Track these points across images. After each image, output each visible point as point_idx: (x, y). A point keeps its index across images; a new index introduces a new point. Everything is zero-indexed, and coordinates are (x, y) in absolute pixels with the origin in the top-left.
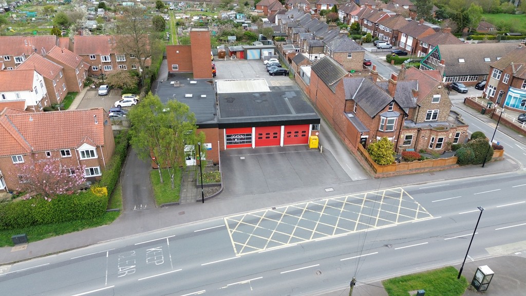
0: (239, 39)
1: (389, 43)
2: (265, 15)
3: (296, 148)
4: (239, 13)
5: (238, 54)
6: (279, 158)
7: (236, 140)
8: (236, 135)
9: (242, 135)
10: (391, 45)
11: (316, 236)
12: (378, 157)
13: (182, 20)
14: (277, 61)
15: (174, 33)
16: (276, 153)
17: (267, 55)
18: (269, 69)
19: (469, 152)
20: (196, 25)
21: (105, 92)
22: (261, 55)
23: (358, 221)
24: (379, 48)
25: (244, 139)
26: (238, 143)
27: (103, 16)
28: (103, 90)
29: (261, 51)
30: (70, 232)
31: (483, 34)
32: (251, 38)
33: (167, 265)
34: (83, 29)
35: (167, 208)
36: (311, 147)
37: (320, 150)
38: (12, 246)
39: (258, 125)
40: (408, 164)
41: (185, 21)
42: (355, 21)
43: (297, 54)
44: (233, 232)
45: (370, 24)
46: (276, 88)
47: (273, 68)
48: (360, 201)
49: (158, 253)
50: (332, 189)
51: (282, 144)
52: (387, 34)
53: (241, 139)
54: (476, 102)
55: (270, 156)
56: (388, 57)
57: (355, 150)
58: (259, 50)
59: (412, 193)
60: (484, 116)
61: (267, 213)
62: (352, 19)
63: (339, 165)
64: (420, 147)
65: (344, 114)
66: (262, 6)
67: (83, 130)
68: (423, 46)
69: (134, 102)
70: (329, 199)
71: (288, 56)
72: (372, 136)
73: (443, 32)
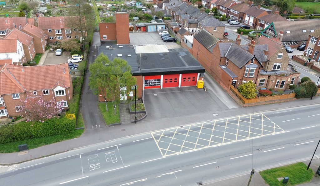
0: (140, 19)
1: (237, 21)
2: (154, 3)
3: (189, 88)
4: (137, 2)
5: (142, 29)
6: (179, 94)
7: (151, 83)
8: (150, 80)
9: (154, 80)
10: (239, 22)
11: (212, 144)
12: (246, 93)
13: (102, 7)
14: (168, 33)
15: (98, 15)
16: (177, 92)
17: (161, 29)
18: (163, 38)
19: (303, 89)
20: (111, 10)
21: (60, 53)
22: (156, 29)
23: (237, 134)
24: (231, 24)
25: (156, 83)
26: (152, 85)
27: (49, 4)
28: (59, 52)
29: (156, 27)
30: (54, 143)
31: (297, 15)
32: (148, 18)
33: (119, 163)
34: (39, 12)
35: (113, 126)
36: (199, 87)
37: (205, 90)
38: (18, 152)
39: (164, 73)
40: (265, 98)
41: (103, 7)
42: (214, 7)
43: (180, 29)
44: (158, 142)
45: (224, 9)
46: (173, 50)
47: (165, 37)
48: (236, 122)
49: (113, 156)
50: (217, 114)
51: (180, 86)
52: (236, 15)
53: (154, 83)
54: (300, 58)
55: (173, 93)
56: (238, 30)
57: (228, 89)
58: (155, 26)
59: (269, 116)
60: (306, 67)
61: (178, 129)
62: (211, 5)
63: (219, 99)
64: (270, 87)
65: (220, 66)
67: (56, 78)
68: (261, 23)
69: (80, 60)
70: (216, 120)
71: (175, 29)
72: (240, 80)
73: (274, 14)
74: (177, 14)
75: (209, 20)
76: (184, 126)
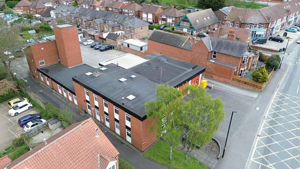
56: (149, 26)
62: (97, 8)
63: (234, 92)
64: (249, 68)
65: (208, 61)
66: (21, 6)
67: (91, 150)
68: (162, 17)
69: (30, 105)
70: (267, 114)
71: (98, 36)
72: (239, 69)
73: (170, 8)
75: (134, 21)
76: (259, 134)
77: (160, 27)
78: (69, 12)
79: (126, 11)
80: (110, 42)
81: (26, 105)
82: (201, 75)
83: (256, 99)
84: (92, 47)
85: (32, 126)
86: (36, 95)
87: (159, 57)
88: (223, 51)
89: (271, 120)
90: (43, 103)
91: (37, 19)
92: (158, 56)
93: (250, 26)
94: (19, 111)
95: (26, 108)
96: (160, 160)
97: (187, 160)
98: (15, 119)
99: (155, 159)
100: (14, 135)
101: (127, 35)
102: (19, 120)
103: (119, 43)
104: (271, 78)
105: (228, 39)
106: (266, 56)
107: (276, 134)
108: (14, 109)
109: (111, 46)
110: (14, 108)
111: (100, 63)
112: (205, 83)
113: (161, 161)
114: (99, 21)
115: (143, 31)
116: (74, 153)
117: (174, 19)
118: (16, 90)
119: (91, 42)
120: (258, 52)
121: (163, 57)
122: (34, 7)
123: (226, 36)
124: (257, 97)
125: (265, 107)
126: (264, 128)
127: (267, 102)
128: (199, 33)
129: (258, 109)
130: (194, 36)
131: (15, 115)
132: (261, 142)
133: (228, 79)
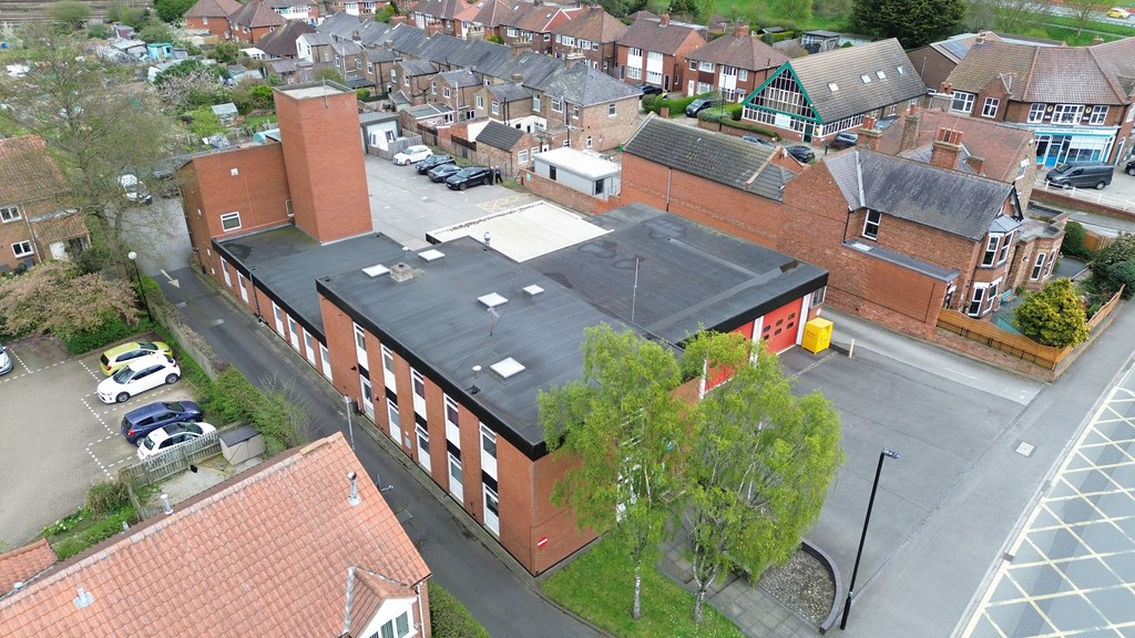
3: (788, 364)
4: (152, 42)
17: (385, 139)
36: (818, 348)
50: (1028, 447)
63: (938, 377)
64: (1018, 282)
65: (846, 248)
66: (202, 17)
67: (327, 549)
68: (701, 69)
69: (172, 369)
70: (1060, 473)
71: (451, 132)
72: (966, 283)
73: (734, 35)
74: (408, 72)
75: (583, 81)
76: (1012, 553)
77: (688, 107)
78: (359, 43)
79: (568, 41)
80: (488, 157)
81: (161, 368)
82: (807, 299)
83: (1027, 408)
84: (423, 172)
85: (165, 444)
86: (195, 334)
87: (653, 220)
88: (907, 210)
89: (1073, 497)
90: (215, 366)
91: (249, 63)
92: (648, 218)
93: (1047, 113)
94: (133, 387)
95: (159, 377)
96: (597, 612)
97: (700, 624)
98: (115, 415)
99: (579, 609)
100: (102, 470)
101: (554, 135)
102: (126, 422)
103: (522, 162)
104: (1105, 330)
105: (933, 162)
106: (1098, 239)
107: (1082, 558)
108: (116, 379)
109: (491, 171)
110: (117, 377)
111: (431, 234)
112: (824, 332)
113: (599, 617)
114: (457, 77)
115: (617, 118)
116: (262, 554)
117: (744, 77)
118: (131, 313)
119: (421, 153)
120: (1062, 222)
121: (669, 221)
122: (246, 22)
123: (925, 151)
124: (1032, 401)
125: (1058, 445)
126: (1035, 530)
127: (1071, 424)
128: (838, 135)
129: (1025, 449)
130: (815, 145)
131: (118, 401)
132: (1015, 583)
133: (918, 323)
